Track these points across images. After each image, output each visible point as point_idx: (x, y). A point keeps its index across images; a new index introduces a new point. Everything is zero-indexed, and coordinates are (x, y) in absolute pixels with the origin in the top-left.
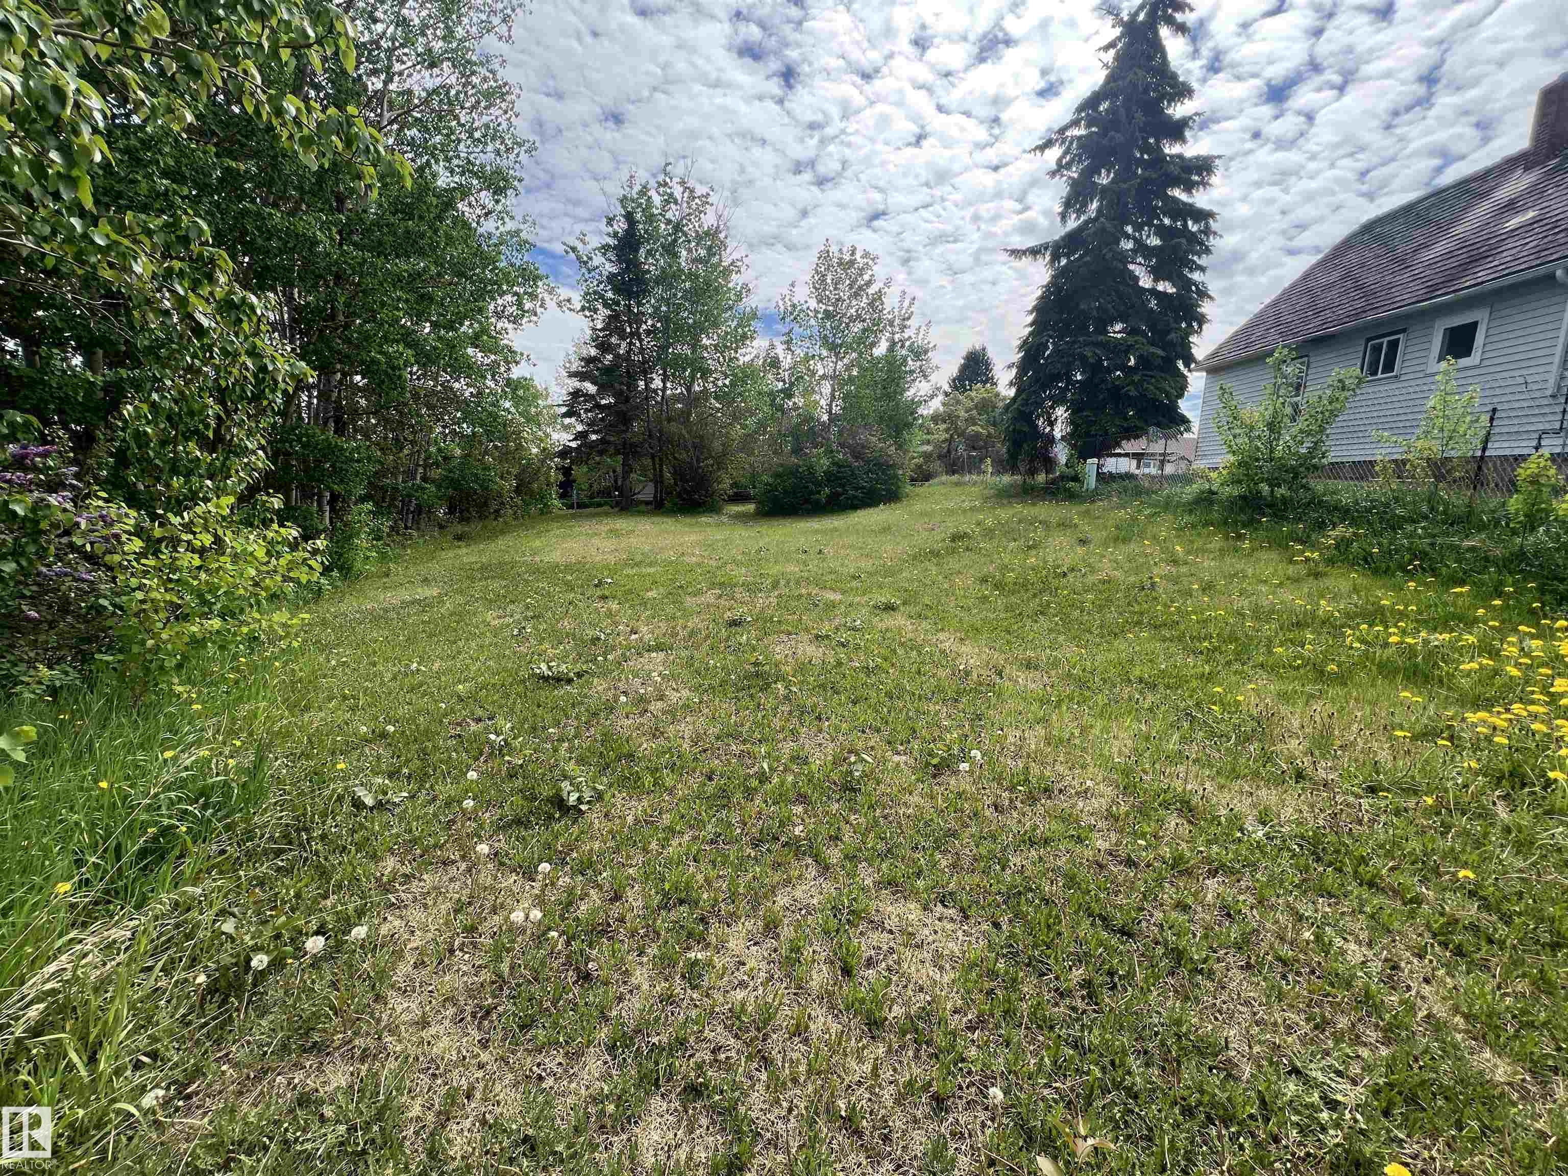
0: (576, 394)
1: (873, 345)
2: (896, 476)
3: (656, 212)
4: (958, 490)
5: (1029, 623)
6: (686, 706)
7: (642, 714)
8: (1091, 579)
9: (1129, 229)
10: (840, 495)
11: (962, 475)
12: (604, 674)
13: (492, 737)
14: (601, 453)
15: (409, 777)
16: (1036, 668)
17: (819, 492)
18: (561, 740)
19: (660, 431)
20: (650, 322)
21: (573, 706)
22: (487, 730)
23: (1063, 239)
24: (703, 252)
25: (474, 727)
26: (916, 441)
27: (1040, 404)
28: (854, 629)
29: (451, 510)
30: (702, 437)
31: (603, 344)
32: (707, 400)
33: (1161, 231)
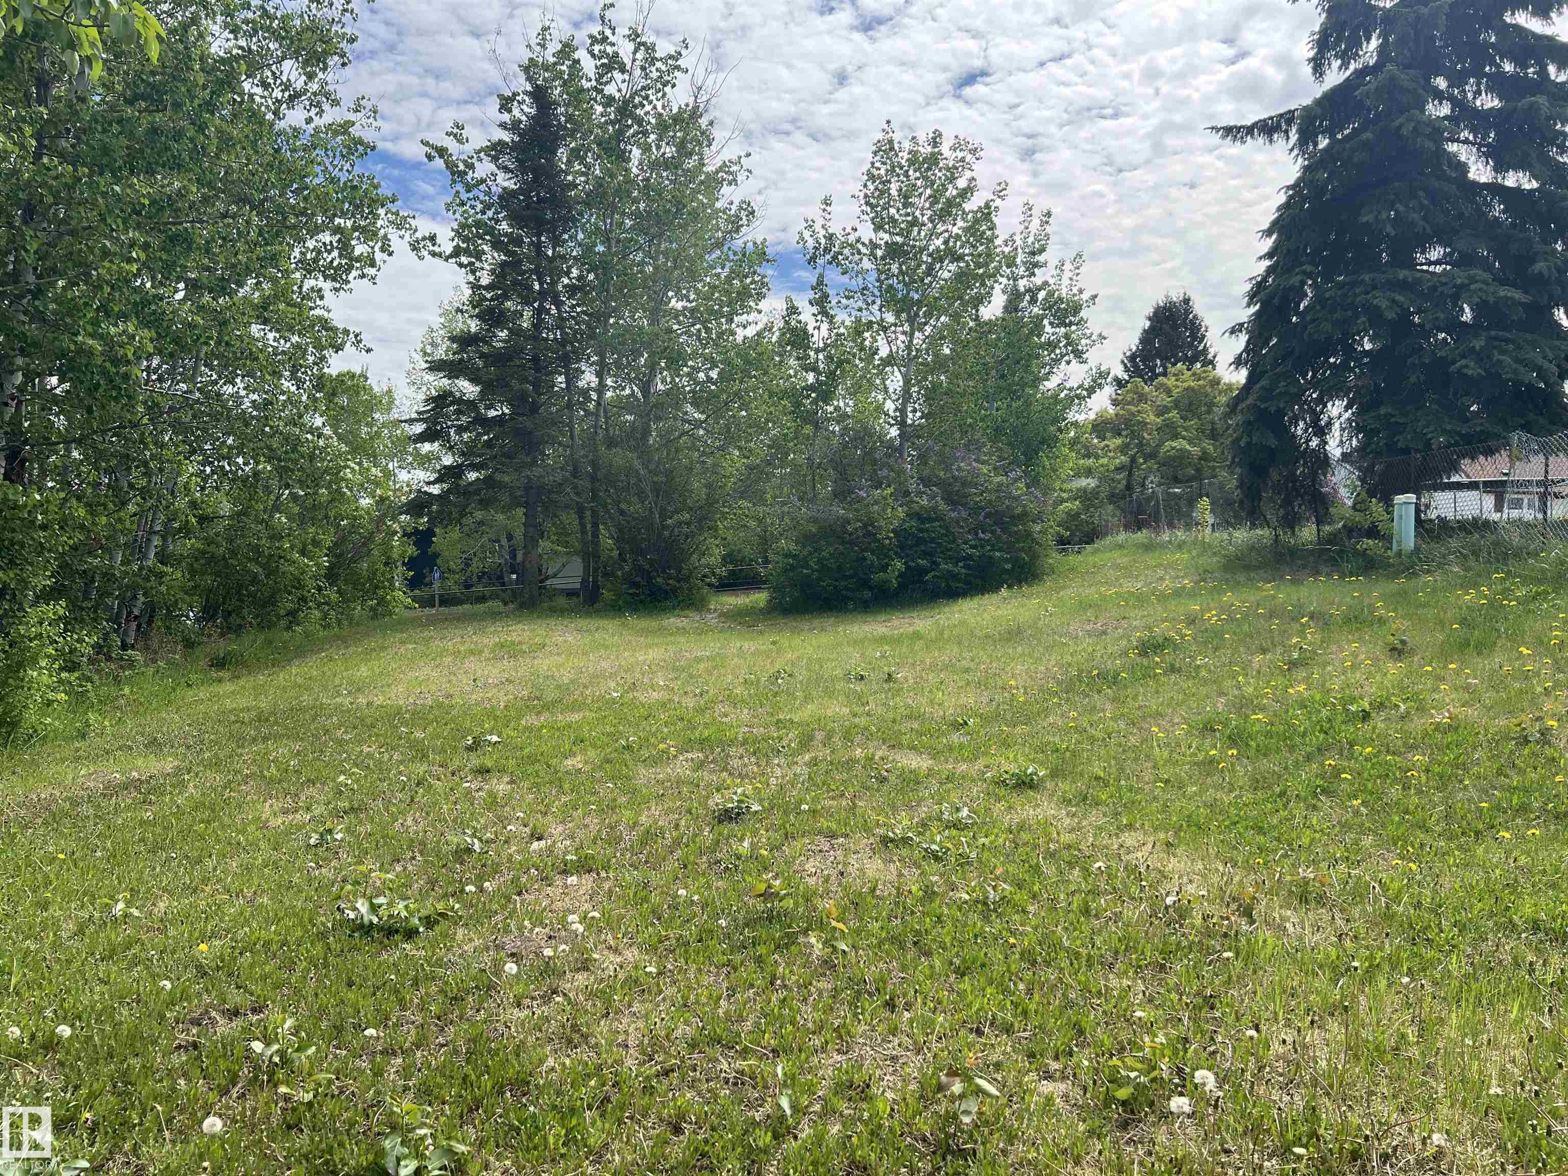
0: (441, 400)
1: (978, 301)
2: (1028, 534)
3: (586, 85)
4: (1151, 559)
5: (1299, 810)
6: (632, 982)
7: (546, 999)
8: (1418, 724)
9: (1441, 83)
10: (923, 571)
11: (1157, 530)
12: (473, 921)
13: (257, 1046)
14: (485, 504)
15: (93, 1129)
16: (1321, 900)
17: (884, 568)
18: (390, 1052)
19: (594, 464)
20: (575, 272)
21: (416, 983)
22: (248, 1034)
23: (1318, 102)
24: (669, 151)
25: (224, 1027)
26: (1067, 470)
27: (1298, 397)
28: (956, 825)
29: (208, 613)
30: (669, 474)
31: (491, 310)
32: (677, 406)
33: (1498, 84)
